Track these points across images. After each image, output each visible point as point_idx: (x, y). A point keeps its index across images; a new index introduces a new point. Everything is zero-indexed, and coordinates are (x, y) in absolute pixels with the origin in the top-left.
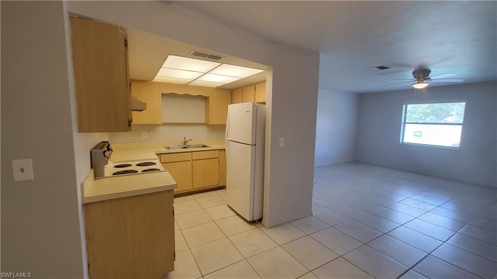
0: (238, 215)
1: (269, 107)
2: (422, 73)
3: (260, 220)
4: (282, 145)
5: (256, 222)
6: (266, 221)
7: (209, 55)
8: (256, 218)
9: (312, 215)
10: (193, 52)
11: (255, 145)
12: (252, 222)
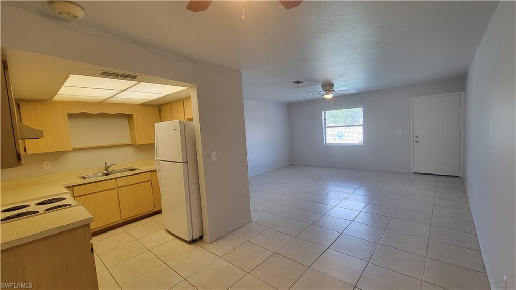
0: (178, 237)
1: (196, 123)
2: (328, 86)
3: (201, 237)
4: (214, 159)
5: (196, 241)
6: (206, 237)
7: (121, 74)
8: (196, 236)
9: (252, 222)
10: (101, 72)
11: (187, 162)
12: (193, 242)
